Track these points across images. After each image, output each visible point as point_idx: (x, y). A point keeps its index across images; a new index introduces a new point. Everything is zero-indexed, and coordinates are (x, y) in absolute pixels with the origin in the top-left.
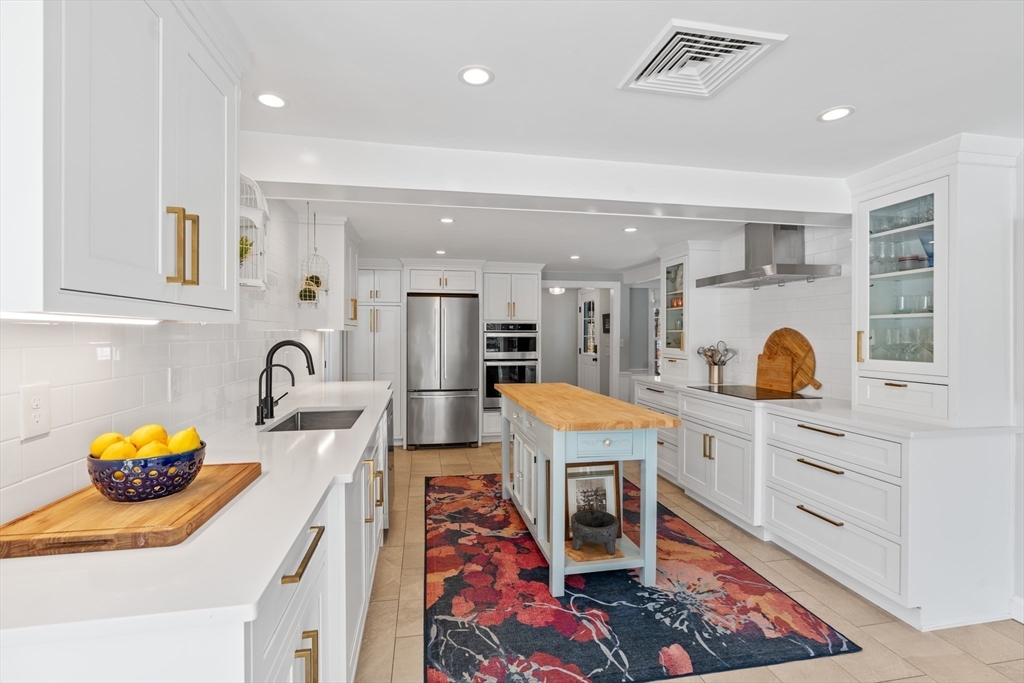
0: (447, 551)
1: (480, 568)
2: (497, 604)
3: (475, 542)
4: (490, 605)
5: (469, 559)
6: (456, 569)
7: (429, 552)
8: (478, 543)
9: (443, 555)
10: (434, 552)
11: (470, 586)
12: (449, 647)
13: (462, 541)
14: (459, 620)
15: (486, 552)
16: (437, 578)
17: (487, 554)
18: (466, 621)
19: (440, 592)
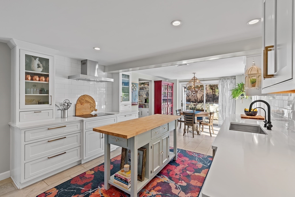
0: (193, 183)
1: (187, 172)
2: (191, 163)
3: (180, 181)
4: (193, 164)
5: (188, 176)
6: (195, 175)
7: (200, 186)
8: (180, 180)
9: (196, 181)
10: (199, 184)
11: (194, 169)
12: (206, 161)
13: (184, 184)
14: (202, 164)
15: (180, 176)
16: (202, 174)
17: (181, 175)
18: (200, 163)
19: (203, 171)
